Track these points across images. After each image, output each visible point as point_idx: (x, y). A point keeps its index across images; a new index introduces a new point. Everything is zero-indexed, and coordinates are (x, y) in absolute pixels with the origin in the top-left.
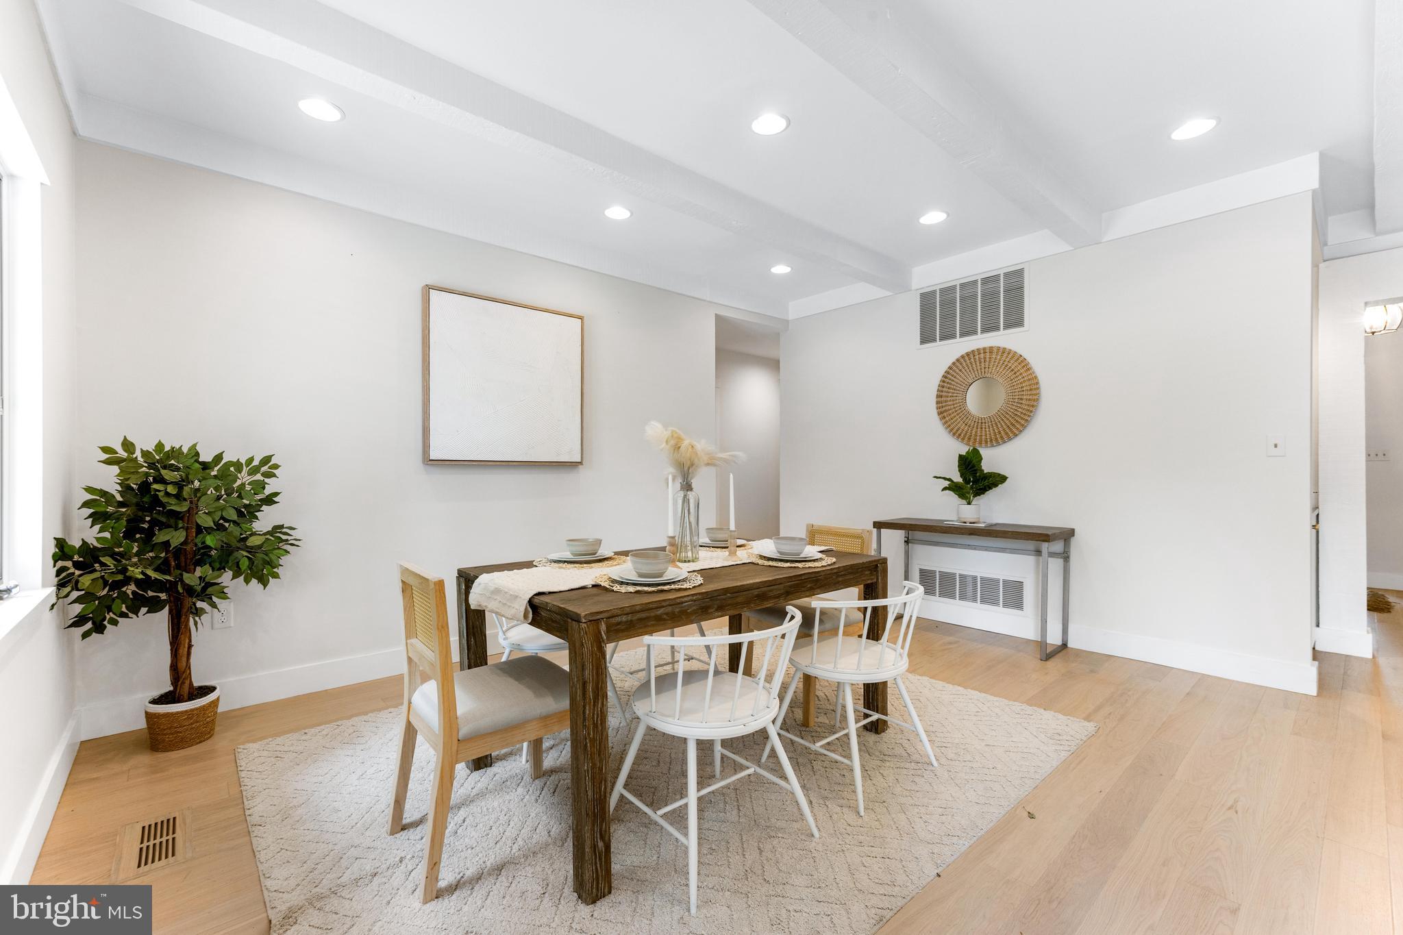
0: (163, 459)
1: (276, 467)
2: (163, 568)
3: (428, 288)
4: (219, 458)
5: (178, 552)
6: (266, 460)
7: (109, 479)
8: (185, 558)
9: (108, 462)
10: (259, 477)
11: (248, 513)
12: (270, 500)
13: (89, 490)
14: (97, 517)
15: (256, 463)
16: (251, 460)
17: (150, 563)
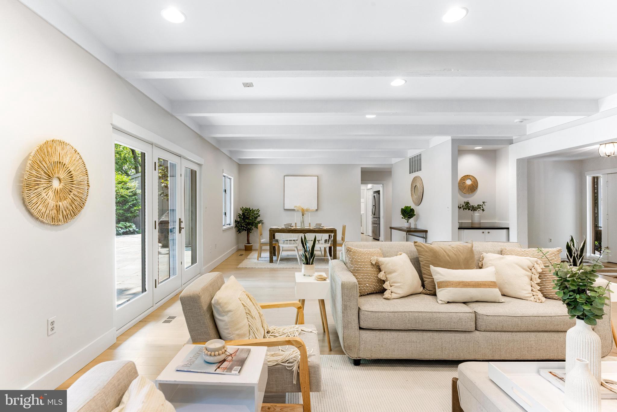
0: (246, 209)
1: (259, 210)
2: (246, 225)
3: (284, 176)
4: (252, 209)
5: (248, 223)
6: (258, 210)
7: (241, 212)
8: (249, 224)
9: (241, 210)
10: (257, 212)
11: (256, 218)
12: (259, 216)
13: (239, 214)
14: (240, 217)
15: (257, 210)
16: (256, 210)
17: (244, 224)
